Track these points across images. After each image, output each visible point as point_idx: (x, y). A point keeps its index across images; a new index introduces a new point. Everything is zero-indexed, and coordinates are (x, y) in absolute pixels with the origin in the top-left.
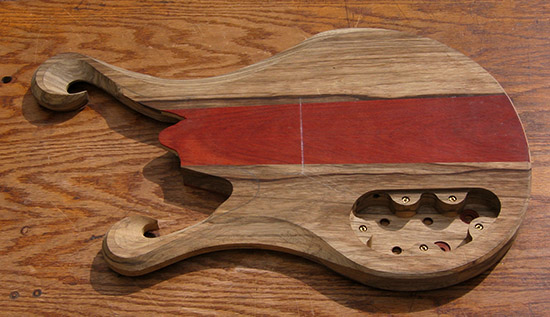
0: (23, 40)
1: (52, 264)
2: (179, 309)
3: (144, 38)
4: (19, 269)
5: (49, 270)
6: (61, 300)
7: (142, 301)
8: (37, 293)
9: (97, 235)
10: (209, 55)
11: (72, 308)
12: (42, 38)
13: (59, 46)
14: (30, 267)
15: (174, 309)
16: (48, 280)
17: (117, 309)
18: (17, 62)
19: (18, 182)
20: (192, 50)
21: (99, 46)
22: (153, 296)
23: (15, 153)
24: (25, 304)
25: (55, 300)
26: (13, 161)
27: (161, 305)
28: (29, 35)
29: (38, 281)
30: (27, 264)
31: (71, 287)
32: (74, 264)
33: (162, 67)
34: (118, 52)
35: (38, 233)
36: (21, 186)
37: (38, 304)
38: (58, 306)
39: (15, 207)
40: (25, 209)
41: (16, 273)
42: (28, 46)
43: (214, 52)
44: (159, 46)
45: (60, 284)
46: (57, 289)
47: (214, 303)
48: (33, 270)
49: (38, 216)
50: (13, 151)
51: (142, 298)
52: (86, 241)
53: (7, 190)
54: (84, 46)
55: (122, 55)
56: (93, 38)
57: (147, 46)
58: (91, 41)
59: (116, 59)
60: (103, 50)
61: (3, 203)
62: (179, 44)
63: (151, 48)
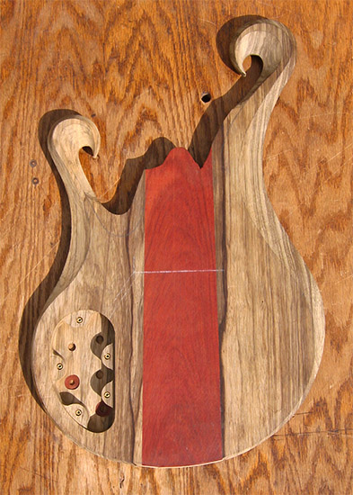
0: (332, 99)
2: (23, 294)
3: (335, 222)
6: (29, 201)
7: (30, 264)
8: (35, 181)
11: (23, 211)
12: (335, 117)
13: (323, 138)
15: (23, 289)
16: (47, 187)
17: (23, 246)
18: (300, 100)
19: (147, 138)
21: (322, 179)
22: (33, 273)
23: (181, 127)
24: (25, 174)
25: (29, 195)
26: (171, 128)
27: (26, 280)
28: (340, 103)
31: (42, 208)
34: (314, 200)
35: (92, 169)
36: (143, 143)
37: (25, 184)
38: (24, 200)
39: (120, 143)
40: (118, 152)
42: (323, 106)
44: (320, 239)
45: (44, 197)
46: (39, 196)
47: (29, 319)
49: (111, 164)
50: (183, 125)
51: (32, 263)
53: (138, 131)
54: (323, 163)
55: (308, 204)
56: (335, 170)
57: (321, 228)
58: (331, 169)
59: (303, 199)
60: (316, 184)
61: (123, 132)
62: (324, 260)
63: (319, 231)
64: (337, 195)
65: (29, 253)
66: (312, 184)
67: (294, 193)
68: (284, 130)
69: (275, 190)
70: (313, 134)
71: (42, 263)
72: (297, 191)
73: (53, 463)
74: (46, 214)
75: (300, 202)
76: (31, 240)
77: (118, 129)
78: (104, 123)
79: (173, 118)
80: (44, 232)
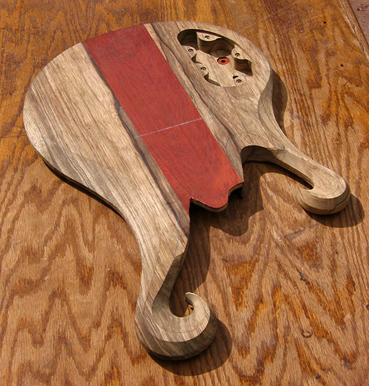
1: (338, 303)
3: (29, 287)
4: (350, 328)
5: (345, 304)
7: (356, 236)
9: (300, 277)
10: (62, 229)
13: (36, 367)
14: (345, 320)
16: (355, 303)
19: (249, 356)
20: (53, 243)
21: (40, 326)
29: (358, 310)
30: (343, 323)
31: (357, 285)
32: (334, 287)
33: (78, 264)
34: (51, 307)
35: (308, 323)
36: (253, 352)
39: (280, 351)
40: (281, 341)
41: (354, 329)
43: (57, 225)
44: (46, 271)
45: (357, 293)
46: (362, 294)
48: (348, 316)
49: (288, 328)
51: (353, 236)
52: (308, 283)
53: (261, 364)
54: (38, 342)
55: (57, 301)
56: (25, 335)
57: (45, 281)
58: (29, 336)
59: (62, 306)
60: (47, 321)
61: (278, 361)
62: (43, 254)
63: (46, 278)
64: (23, 311)
65: (359, 244)
66: (51, 321)
67: (73, 311)
68: (82, 374)
69: (94, 313)
70: (47, 371)
71: (343, 238)
72: (70, 312)
73: (296, 103)
74: (349, 277)
75: (67, 304)
76: (360, 255)
77: (285, 365)
78: (304, 370)
79: (219, 380)
80: (348, 262)
